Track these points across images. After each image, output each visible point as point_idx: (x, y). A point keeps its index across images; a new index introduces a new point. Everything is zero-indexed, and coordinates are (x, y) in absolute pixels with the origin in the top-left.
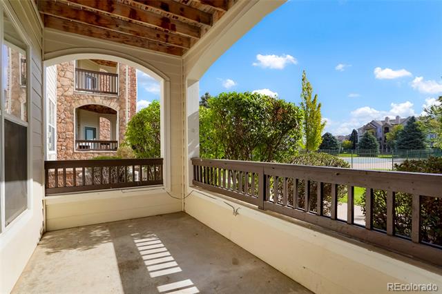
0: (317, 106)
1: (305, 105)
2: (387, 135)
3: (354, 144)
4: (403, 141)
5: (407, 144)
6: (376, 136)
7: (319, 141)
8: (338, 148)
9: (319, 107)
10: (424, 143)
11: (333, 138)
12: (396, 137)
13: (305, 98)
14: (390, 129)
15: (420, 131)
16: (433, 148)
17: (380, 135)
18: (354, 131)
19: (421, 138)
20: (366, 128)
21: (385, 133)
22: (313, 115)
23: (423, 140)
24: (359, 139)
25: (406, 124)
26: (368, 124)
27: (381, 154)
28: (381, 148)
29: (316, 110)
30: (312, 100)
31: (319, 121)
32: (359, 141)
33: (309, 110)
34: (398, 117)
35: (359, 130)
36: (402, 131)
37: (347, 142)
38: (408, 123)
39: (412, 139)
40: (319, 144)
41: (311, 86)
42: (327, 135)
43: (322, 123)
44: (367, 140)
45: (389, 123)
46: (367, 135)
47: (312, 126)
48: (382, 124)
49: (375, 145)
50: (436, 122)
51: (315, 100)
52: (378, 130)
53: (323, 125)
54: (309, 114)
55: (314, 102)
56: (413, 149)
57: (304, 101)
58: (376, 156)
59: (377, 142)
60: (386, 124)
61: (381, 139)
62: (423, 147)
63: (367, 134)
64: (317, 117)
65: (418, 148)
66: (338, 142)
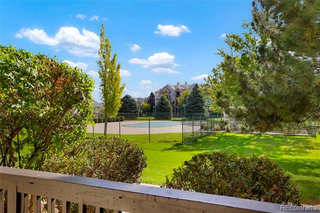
0: (116, 66)
1: (103, 64)
2: (178, 98)
3: (152, 107)
4: (190, 105)
5: (192, 108)
6: (170, 100)
7: (119, 105)
8: (138, 112)
9: (118, 68)
10: (204, 107)
11: (133, 100)
12: (184, 102)
13: (103, 56)
14: (181, 94)
15: (201, 97)
16: (209, 111)
17: (173, 98)
18: (152, 94)
19: (202, 103)
20: (162, 92)
21: (177, 97)
22: (112, 76)
23: (203, 105)
24: (156, 102)
25: (191, 90)
26: (164, 88)
27: (174, 117)
28: (173, 111)
29: (115, 71)
30: (111, 59)
31: (118, 84)
32: (156, 104)
33: (108, 70)
34: (186, 83)
35: (156, 92)
36: (189, 96)
37: (146, 104)
38: (194, 89)
39: (196, 103)
40: (118, 109)
41: (110, 44)
42: (127, 97)
43: (121, 86)
44: (163, 104)
45: (180, 88)
46: (162, 99)
47: (111, 89)
48: (174, 89)
49: (169, 108)
50: (211, 90)
51: (114, 60)
52: (172, 94)
53: (122, 88)
54: (107, 75)
55: (113, 62)
56: (196, 112)
57: (102, 60)
58: (169, 119)
59: (170, 106)
60: (178, 88)
61: (173, 102)
62: (203, 111)
63: (162, 97)
64: (116, 79)
65: (200, 112)
66: (137, 105)
